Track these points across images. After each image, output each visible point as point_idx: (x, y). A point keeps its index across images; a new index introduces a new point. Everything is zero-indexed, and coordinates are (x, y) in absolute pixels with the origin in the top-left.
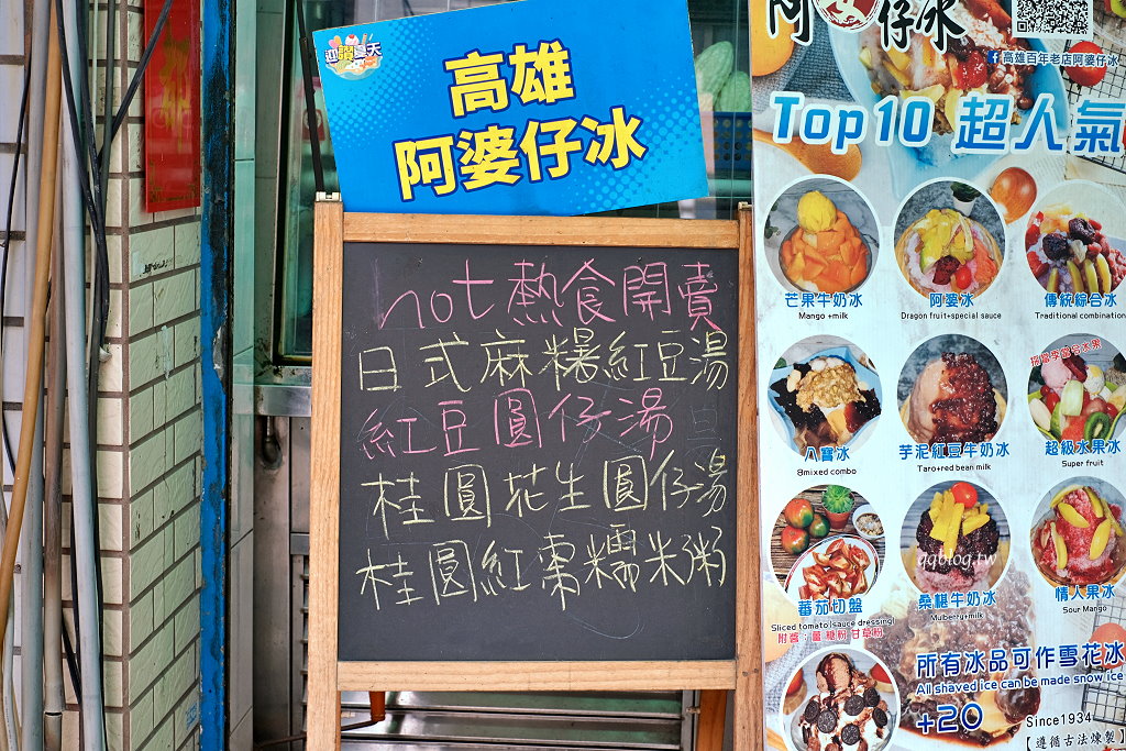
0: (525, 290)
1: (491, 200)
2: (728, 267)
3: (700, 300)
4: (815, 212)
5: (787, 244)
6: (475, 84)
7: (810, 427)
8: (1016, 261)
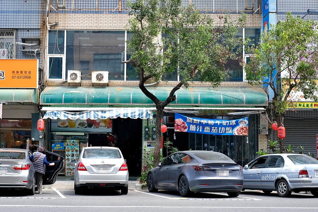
0: (58, 152)
1: (57, 149)
2: (65, 151)
3: (64, 152)
4: (68, 149)
5: (67, 151)
6: (57, 145)
7: (68, 156)
8: (75, 151)
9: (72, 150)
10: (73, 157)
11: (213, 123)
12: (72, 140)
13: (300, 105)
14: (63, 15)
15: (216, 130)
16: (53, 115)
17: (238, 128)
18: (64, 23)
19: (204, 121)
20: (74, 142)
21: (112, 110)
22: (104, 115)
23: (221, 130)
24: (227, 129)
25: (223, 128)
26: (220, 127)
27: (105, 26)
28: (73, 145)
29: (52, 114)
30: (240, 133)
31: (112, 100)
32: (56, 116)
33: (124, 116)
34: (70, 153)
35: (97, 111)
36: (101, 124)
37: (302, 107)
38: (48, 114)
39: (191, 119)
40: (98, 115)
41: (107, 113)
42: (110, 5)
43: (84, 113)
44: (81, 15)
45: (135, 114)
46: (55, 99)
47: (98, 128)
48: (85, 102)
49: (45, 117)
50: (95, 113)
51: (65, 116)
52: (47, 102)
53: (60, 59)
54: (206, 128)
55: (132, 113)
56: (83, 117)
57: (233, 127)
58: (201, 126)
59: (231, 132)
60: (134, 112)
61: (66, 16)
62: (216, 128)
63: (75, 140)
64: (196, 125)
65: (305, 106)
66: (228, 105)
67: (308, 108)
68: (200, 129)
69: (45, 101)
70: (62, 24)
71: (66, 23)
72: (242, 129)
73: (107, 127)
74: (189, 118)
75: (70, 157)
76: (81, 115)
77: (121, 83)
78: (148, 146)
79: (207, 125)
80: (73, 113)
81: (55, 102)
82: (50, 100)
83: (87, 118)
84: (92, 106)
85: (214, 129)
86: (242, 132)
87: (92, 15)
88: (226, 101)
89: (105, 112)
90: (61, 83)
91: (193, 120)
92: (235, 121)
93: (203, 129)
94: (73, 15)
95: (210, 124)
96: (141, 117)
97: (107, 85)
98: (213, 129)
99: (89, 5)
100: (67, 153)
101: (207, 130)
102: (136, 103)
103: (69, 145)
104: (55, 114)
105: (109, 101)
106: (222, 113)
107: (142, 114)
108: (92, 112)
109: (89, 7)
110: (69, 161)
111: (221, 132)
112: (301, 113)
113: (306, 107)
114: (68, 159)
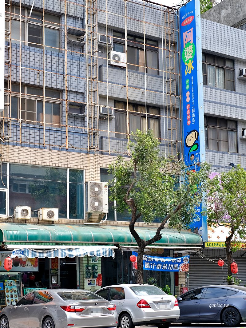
2: (4, 292)
4: (7, 290)
7: (7, 297)
8: (13, 292)
9: (11, 291)
10: (12, 298)
11: (165, 261)
12: (10, 281)
13: (217, 245)
14: (6, 147)
15: (166, 267)
16: (21, 253)
17: (182, 265)
18: (8, 155)
19: (157, 259)
20: (11, 282)
21: (78, 248)
22: (71, 253)
23: (170, 267)
24: (175, 265)
25: (171, 265)
26: (170, 265)
27: (49, 162)
28: (11, 285)
29: (19, 252)
30: (184, 269)
31: (76, 239)
32: (23, 254)
33: (91, 254)
34: (9, 294)
35: (64, 249)
36: (27, 263)
37: (219, 247)
38: (15, 252)
39: (146, 257)
40: (65, 253)
41: (74, 251)
42: (53, 141)
43: (51, 251)
44: (25, 148)
45: (99, 252)
46: (19, 236)
47: (24, 267)
48: (50, 240)
49: (13, 256)
50: (63, 251)
51: (32, 254)
52: (11, 239)
53: (4, 193)
54: (158, 265)
55: (97, 251)
56: (50, 255)
57: (179, 264)
58: (154, 264)
59: (177, 269)
60: (99, 251)
61: (9, 148)
62: (167, 265)
63: (12, 280)
64: (150, 262)
65: (221, 245)
66: (173, 244)
67: (223, 247)
68: (153, 266)
69: (9, 238)
70: (6, 156)
71: (9, 155)
72: (185, 266)
73: (33, 266)
74: (145, 256)
75: (10, 299)
76: (49, 254)
77: (65, 221)
78: (89, 284)
79: (160, 262)
80: (41, 251)
81: (19, 239)
82: (14, 236)
83: (55, 256)
84: (57, 244)
85: (165, 266)
86: (185, 268)
87: (36, 150)
88: (171, 241)
89: (72, 250)
90: (5, 219)
91: (148, 258)
92: (181, 258)
93: (155, 267)
94: (16, 148)
95: (162, 261)
96: (104, 255)
97: (52, 222)
98: (163, 267)
99: (33, 139)
100: (6, 294)
101: (159, 267)
102: (97, 241)
103: (8, 285)
104: (23, 252)
105: (72, 239)
106: (153, 252)
107: (106, 252)
108: (60, 251)
109: (33, 141)
110: (9, 302)
111: (170, 269)
112: (208, 252)
113: (222, 247)
114: (8, 300)
